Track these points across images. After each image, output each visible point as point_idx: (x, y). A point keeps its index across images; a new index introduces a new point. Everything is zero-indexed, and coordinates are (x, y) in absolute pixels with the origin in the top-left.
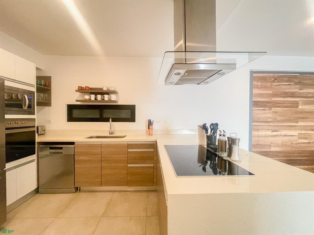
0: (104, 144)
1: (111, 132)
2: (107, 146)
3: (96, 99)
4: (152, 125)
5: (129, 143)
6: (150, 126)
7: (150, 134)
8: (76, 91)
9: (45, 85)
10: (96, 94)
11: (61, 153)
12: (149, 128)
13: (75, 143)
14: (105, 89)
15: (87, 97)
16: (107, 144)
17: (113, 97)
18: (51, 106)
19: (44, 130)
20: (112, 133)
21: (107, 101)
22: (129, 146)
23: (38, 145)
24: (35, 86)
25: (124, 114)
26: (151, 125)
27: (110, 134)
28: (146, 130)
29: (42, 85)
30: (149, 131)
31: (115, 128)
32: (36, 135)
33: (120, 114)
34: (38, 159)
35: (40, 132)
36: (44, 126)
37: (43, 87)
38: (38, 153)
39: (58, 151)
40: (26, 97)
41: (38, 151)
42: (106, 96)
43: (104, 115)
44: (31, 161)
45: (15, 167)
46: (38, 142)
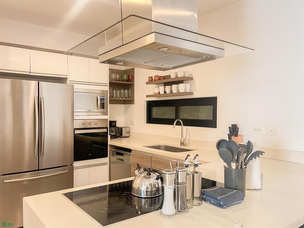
1: (182, 141)
2: (156, 161)
3: (165, 92)
8: (147, 83)
9: (128, 80)
10: (166, 84)
11: (123, 160)
13: (131, 151)
14: (173, 77)
15: (157, 90)
17: (182, 87)
18: (134, 104)
19: (128, 132)
21: (175, 95)
23: (110, 148)
24: (108, 85)
27: (181, 145)
29: (125, 80)
32: (109, 136)
33: (198, 113)
34: (110, 163)
35: (124, 134)
36: (129, 127)
37: (125, 82)
38: (110, 157)
39: (121, 157)
40: (99, 98)
41: (110, 155)
42: (174, 87)
43: (180, 114)
44: (105, 164)
45: (89, 166)
46: (110, 145)
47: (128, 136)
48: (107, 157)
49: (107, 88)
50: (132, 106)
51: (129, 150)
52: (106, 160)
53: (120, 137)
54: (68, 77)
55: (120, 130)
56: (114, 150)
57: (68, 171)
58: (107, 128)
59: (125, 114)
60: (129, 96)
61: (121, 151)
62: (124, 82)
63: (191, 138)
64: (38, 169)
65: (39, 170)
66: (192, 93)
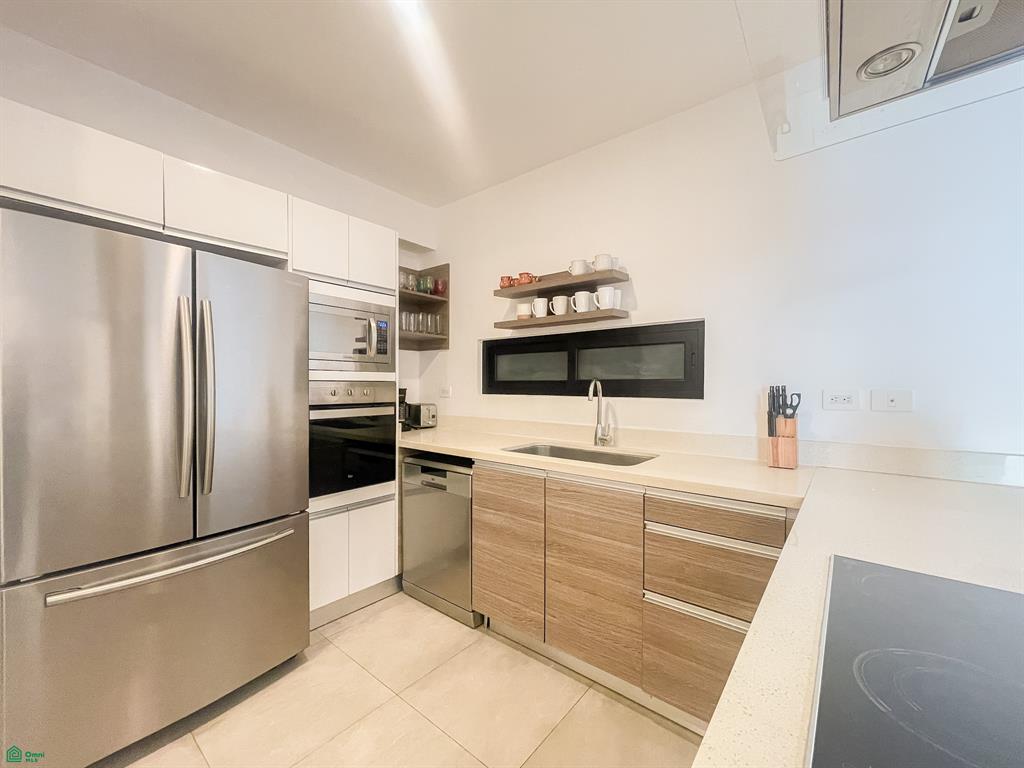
0: (557, 483)
1: (599, 435)
3: (550, 313)
4: (792, 416)
5: (650, 493)
6: (780, 420)
7: (776, 459)
8: (496, 293)
9: (435, 291)
10: (548, 294)
11: (443, 488)
12: (772, 432)
13: (473, 463)
14: (578, 271)
15: (524, 309)
16: (566, 484)
17: (607, 297)
18: (448, 348)
19: (433, 417)
20: (603, 441)
21: (585, 318)
22: (649, 506)
23: (401, 457)
24: (397, 293)
25: (656, 363)
26: (786, 416)
27: (596, 443)
28: (760, 441)
29: (428, 291)
30: (775, 446)
31: (616, 422)
32: (399, 427)
33: (637, 365)
34: (401, 494)
35: (424, 420)
36: (434, 405)
37: (429, 296)
38: (401, 478)
39: (438, 480)
40: (373, 325)
41: (401, 473)
42: (582, 297)
43: (580, 369)
44: (387, 498)
45: (347, 508)
46: (400, 448)
47: (434, 424)
48: (394, 479)
49: (393, 302)
50: (441, 353)
51: (468, 462)
52: (391, 487)
53: (416, 429)
54: (289, 258)
55: (412, 412)
56: (410, 460)
57: (292, 531)
58: (393, 404)
59: (421, 373)
60: (436, 331)
61: (433, 463)
62: (425, 295)
63: (620, 427)
64: (191, 537)
65: (195, 539)
66: (624, 315)
